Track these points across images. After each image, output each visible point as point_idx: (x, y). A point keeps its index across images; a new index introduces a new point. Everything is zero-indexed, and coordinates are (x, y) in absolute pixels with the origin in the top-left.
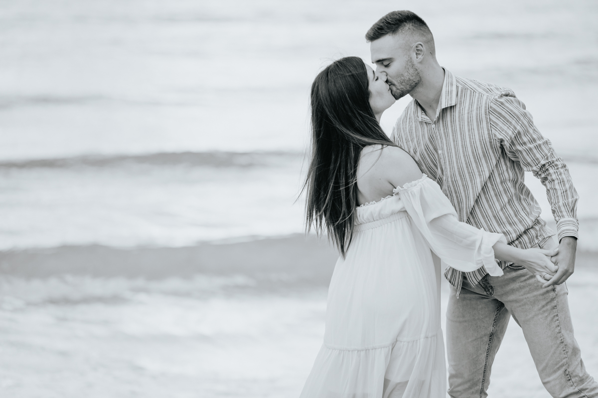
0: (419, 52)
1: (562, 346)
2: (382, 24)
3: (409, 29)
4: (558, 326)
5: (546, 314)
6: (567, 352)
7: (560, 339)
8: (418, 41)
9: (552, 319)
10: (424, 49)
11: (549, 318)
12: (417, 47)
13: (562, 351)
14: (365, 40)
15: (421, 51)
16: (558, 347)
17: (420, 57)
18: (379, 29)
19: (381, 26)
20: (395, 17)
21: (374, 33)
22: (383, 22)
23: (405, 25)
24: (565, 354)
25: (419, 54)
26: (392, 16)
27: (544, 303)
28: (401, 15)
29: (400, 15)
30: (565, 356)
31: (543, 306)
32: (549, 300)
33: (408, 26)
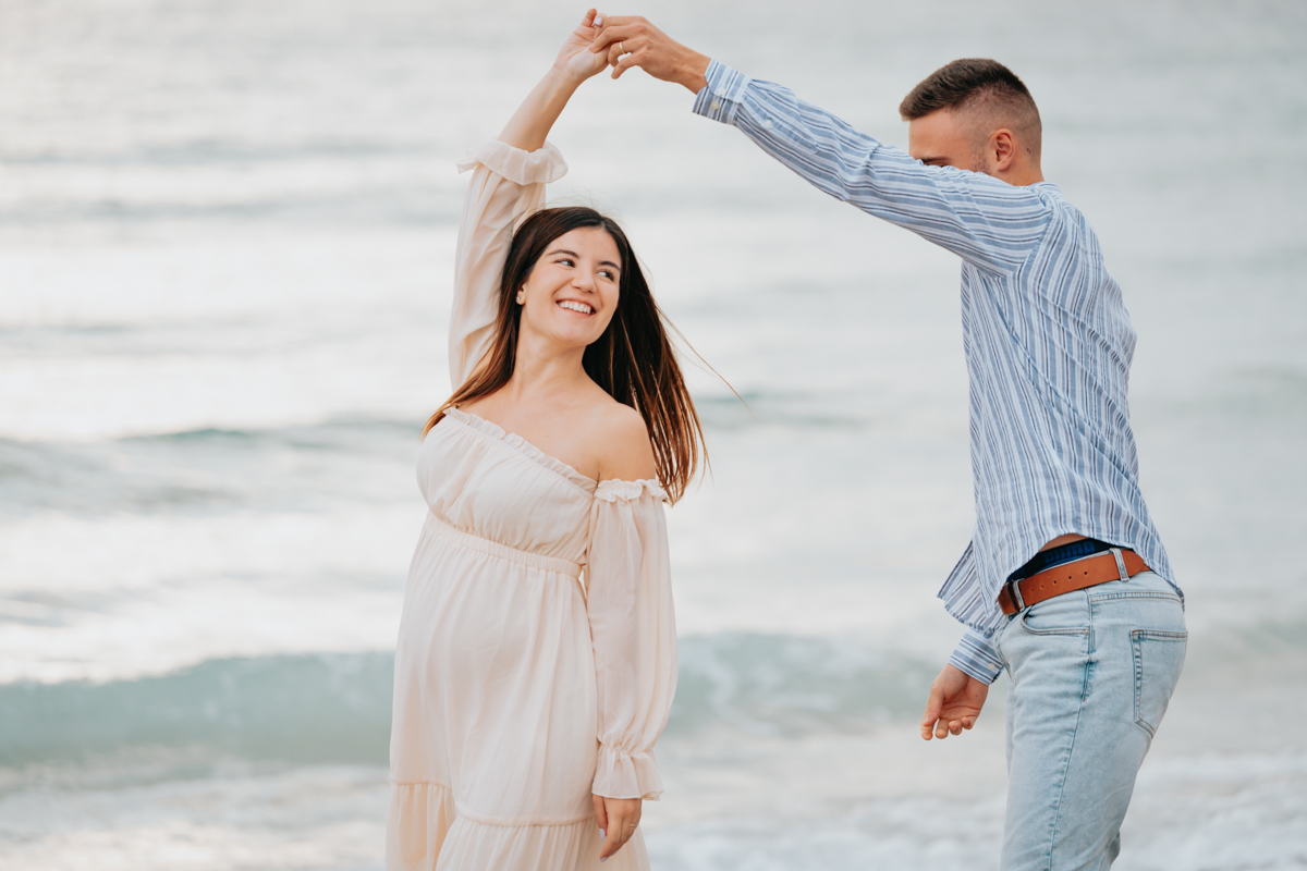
0: (1004, 149)
1: (1050, 815)
2: (931, 88)
3: (986, 100)
4: (1062, 772)
5: (1046, 737)
6: (1056, 832)
7: (1054, 799)
8: (1003, 127)
9: (1055, 753)
10: (1013, 143)
11: (1050, 748)
12: (999, 138)
13: (1047, 825)
14: (898, 116)
15: (1008, 146)
16: (1042, 812)
17: (1004, 158)
18: (925, 96)
19: (931, 91)
20: (960, 73)
21: (915, 104)
22: (936, 83)
23: (978, 93)
24: (1050, 832)
25: (1004, 152)
26: (955, 72)
27: (1051, 713)
28: (973, 69)
29: (970, 71)
30: (1048, 836)
31: (1047, 720)
32: (1062, 712)
33: (986, 93)
